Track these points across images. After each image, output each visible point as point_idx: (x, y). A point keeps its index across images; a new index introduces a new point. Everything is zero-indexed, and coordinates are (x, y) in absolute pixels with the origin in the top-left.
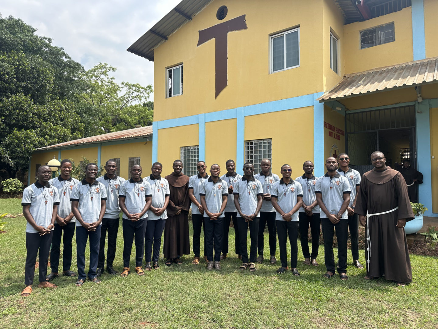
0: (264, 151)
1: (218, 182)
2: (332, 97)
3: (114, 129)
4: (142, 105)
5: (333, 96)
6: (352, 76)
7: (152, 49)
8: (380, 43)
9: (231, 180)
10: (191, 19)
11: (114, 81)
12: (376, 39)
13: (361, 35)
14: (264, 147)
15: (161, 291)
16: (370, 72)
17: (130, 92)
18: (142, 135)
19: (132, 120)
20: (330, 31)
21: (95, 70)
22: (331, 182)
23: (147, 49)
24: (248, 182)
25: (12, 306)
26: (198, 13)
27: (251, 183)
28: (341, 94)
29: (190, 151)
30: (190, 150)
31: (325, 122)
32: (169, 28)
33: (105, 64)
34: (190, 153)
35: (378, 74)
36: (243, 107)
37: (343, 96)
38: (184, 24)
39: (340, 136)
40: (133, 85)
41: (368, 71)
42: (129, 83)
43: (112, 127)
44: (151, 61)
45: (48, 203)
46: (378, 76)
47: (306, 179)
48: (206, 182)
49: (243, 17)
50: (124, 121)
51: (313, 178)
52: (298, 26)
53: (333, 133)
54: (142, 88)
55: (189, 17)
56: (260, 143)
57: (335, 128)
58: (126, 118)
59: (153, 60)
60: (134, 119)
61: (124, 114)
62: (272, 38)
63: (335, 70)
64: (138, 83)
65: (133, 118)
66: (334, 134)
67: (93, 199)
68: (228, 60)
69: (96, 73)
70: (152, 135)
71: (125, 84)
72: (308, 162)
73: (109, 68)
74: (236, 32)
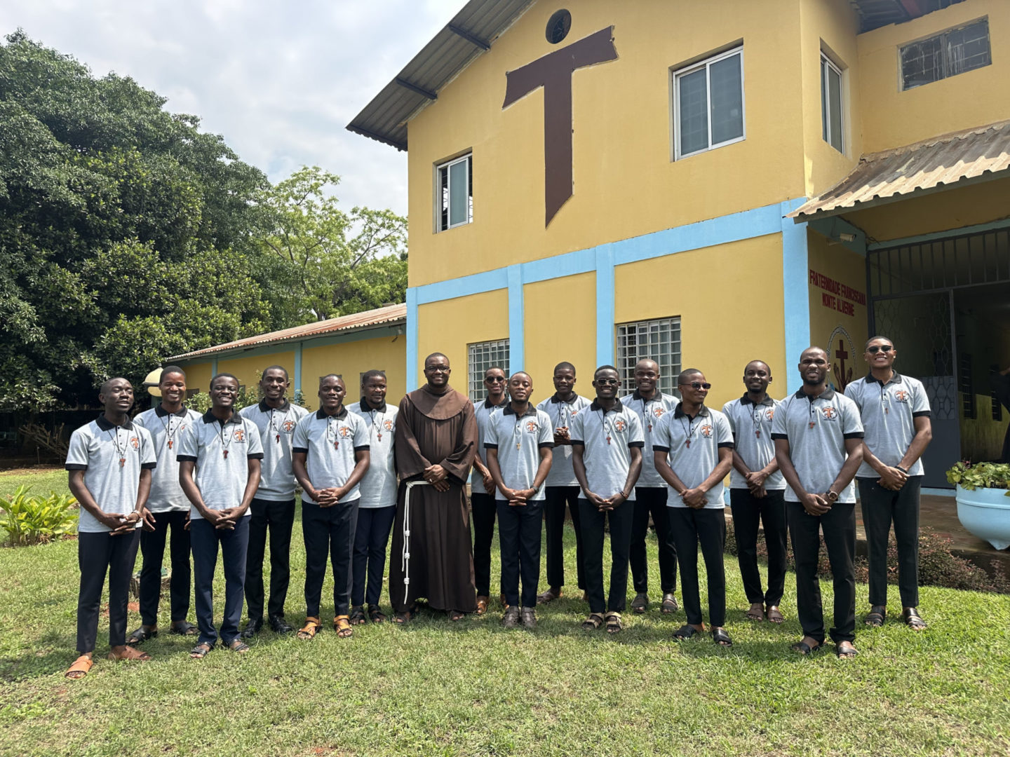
0: (664, 347)
1: (527, 415)
2: (824, 208)
3: (338, 314)
4: (399, 258)
5: (829, 206)
6: (882, 157)
7: (404, 123)
8: (952, 73)
9: (564, 411)
10: (489, 47)
11: (336, 206)
12: (940, 63)
13: (903, 57)
14: (664, 336)
15: (382, 673)
16: (927, 144)
17: (371, 229)
18: (386, 321)
19: (377, 293)
20: (821, 50)
21: (293, 183)
22: (812, 412)
23: (392, 123)
24: (605, 413)
25: (40, 698)
26: (503, 32)
27: (613, 417)
28: (847, 201)
29: (490, 352)
30: (490, 349)
31: (811, 271)
32: (441, 69)
33: (314, 168)
34: (490, 357)
35: (947, 149)
36: (609, 244)
37: (853, 205)
38: (472, 61)
39: (853, 305)
40: (378, 214)
41: (922, 142)
42: (369, 210)
43: (334, 310)
44: (402, 151)
45: (126, 464)
46: (949, 152)
47: (751, 406)
48: (498, 416)
49: (607, 33)
50: (360, 295)
51: (767, 401)
52: (740, 44)
53: (834, 298)
54: (397, 220)
55: (483, 44)
56: (653, 329)
57: (840, 287)
58: (364, 287)
59: (406, 149)
60: (379, 290)
61: (359, 278)
62: (676, 76)
63: (837, 143)
64: (389, 208)
65: (378, 288)
66: (836, 301)
67: (228, 455)
68: (573, 135)
69: (295, 190)
70: (404, 319)
71: (359, 212)
72: (754, 364)
73: (324, 178)
74: (592, 68)
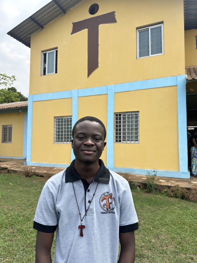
0: (132, 122)
7: (29, 36)
10: (66, 13)
14: (132, 118)
18: (16, 107)
23: (25, 35)
26: (72, 9)
29: (64, 120)
36: (113, 85)
38: (59, 17)
44: (28, 47)
49: (113, 13)
52: (162, 22)
55: (64, 11)
68: (99, 46)
74: (106, 25)
